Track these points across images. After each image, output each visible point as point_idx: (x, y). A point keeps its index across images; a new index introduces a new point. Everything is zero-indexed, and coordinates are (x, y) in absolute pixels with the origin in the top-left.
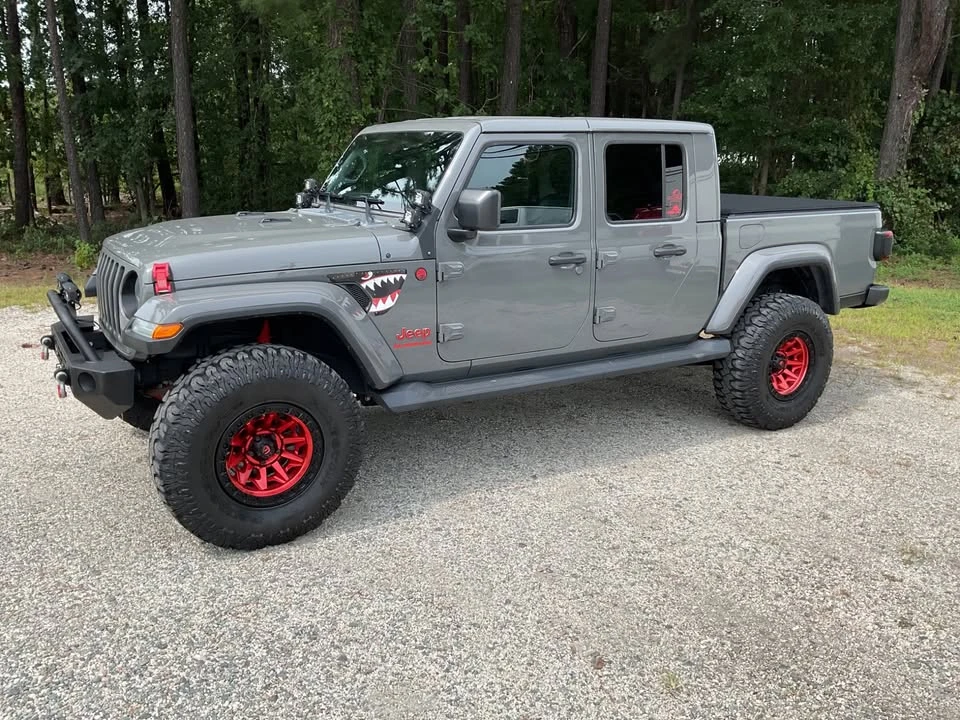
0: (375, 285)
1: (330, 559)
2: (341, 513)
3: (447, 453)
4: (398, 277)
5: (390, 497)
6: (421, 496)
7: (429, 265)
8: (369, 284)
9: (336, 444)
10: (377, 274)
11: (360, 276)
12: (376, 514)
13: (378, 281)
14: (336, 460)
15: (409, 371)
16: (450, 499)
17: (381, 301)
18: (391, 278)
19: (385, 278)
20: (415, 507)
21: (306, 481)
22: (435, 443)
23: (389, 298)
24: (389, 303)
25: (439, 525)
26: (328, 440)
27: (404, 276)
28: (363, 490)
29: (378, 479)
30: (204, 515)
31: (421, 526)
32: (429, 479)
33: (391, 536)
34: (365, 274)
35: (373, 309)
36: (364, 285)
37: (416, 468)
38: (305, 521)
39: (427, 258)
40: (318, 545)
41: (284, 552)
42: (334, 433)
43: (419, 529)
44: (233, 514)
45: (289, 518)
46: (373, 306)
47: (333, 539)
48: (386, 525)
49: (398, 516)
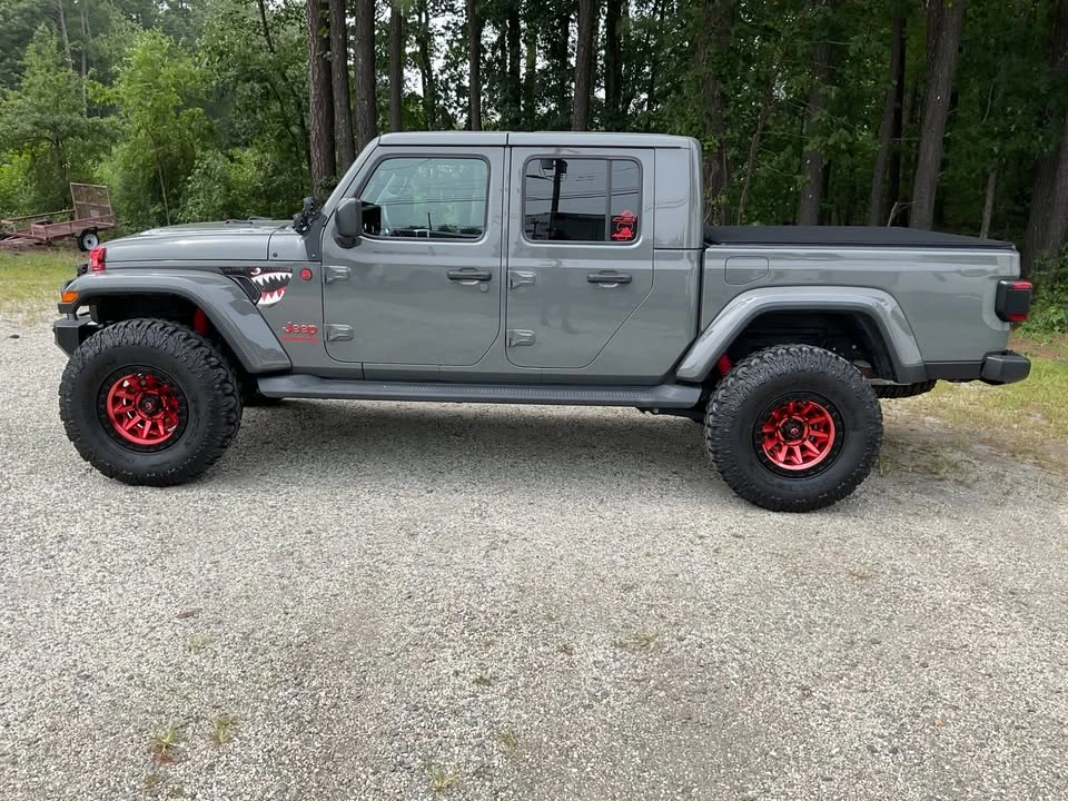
0: (264, 281)
4: (284, 275)
7: (314, 267)
8: (259, 279)
10: (265, 270)
11: (248, 272)
13: (267, 277)
15: (297, 363)
17: (268, 296)
18: (278, 275)
19: (272, 275)
23: (276, 293)
24: (276, 298)
27: (290, 275)
34: (253, 269)
35: (261, 302)
36: (254, 279)
39: (312, 260)
46: (262, 299)
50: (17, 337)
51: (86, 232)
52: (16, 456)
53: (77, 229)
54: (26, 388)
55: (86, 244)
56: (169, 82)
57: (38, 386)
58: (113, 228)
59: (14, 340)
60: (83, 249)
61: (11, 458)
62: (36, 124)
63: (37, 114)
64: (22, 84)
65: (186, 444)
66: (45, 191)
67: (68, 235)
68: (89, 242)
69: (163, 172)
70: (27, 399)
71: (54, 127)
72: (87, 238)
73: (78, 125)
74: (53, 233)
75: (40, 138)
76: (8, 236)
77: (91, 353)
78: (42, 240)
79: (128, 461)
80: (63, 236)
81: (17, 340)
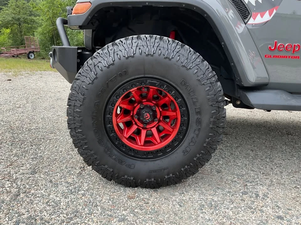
1: (176, 214)
2: (202, 178)
3: (293, 156)
5: (243, 175)
6: (268, 182)
9: (199, 122)
12: (228, 186)
14: (197, 135)
15: (274, 79)
16: (293, 191)
17: (259, 16)
20: (261, 190)
21: (172, 147)
22: (284, 147)
23: (267, 13)
24: (266, 18)
25: (281, 214)
26: (193, 118)
28: (224, 166)
29: (237, 161)
30: (92, 152)
31: (264, 209)
32: (277, 170)
33: (234, 210)
35: (251, 21)
37: (268, 160)
38: (166, 177)
40: (174, 198)
41: (146, 196)
42: (199, 113)
43: (262, 211)
44: (114, 157)
45: (155, 171)
46: (252, 19)
47: (186, 198)
48: (233, 198)
49: (245, 193)
50: (10, 80)
51: (30, 52)
52: (19, 152)
53: (27, 52)
54: (18, 103)
55: (30, 57)
56: (58, 3)
57: (25, 102)
58: (39, 51)
59: (9, 82)
60: (29, 58)
61: (16, 155)
62: (13, 18)
63: (13, 15)
64: (8, 6)
65: (183, 152)
66: (15, 41)
67: (24, 53)
68: (31, 56)
69: (55, 35)
70: (20, 109)
71: (19, 19)
72: (30, 54)
73: (27, 19)
74: (19, 52)
75: (14, 24)
76: (4, 53)
77: (104, 63)
78: (15, 55)
79: (129, 166)
80: (23, 53)
81: (11, 81)
